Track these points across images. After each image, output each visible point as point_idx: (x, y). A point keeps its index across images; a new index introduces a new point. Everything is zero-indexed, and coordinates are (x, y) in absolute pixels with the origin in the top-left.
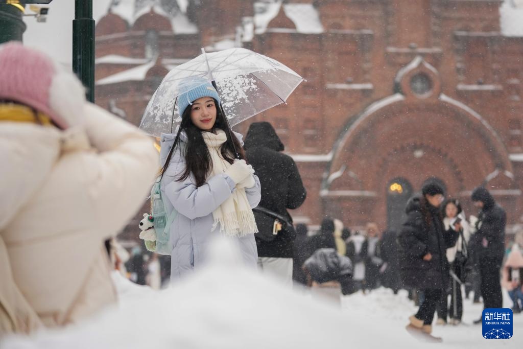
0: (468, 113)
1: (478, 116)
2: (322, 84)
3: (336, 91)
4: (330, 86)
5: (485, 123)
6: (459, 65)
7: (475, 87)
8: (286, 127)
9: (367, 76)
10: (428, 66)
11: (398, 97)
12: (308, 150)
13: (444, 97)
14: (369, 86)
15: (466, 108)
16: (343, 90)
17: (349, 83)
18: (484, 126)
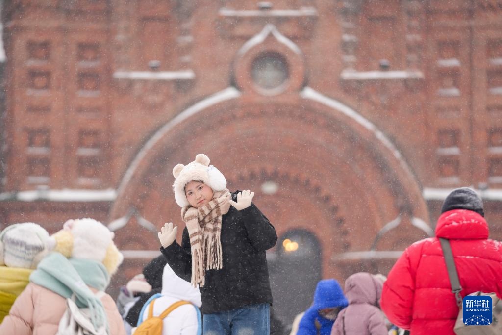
0: (349, 118)
1: (369, 125)
2: (109, 71)
3: (131, 83)
4: (120, 74)
5: (380, 135)
6: (347, 37)
7: (375, 75)
8: (47, 144)
9: (187, 59)
10: (282, 39)
11: (230, 93)
12: (83, 181)
13: (309, 93)
14: (187, 75)
15: (349, 112)
16: (145, 82)
17: (154, 69)
18: (378, 141)
